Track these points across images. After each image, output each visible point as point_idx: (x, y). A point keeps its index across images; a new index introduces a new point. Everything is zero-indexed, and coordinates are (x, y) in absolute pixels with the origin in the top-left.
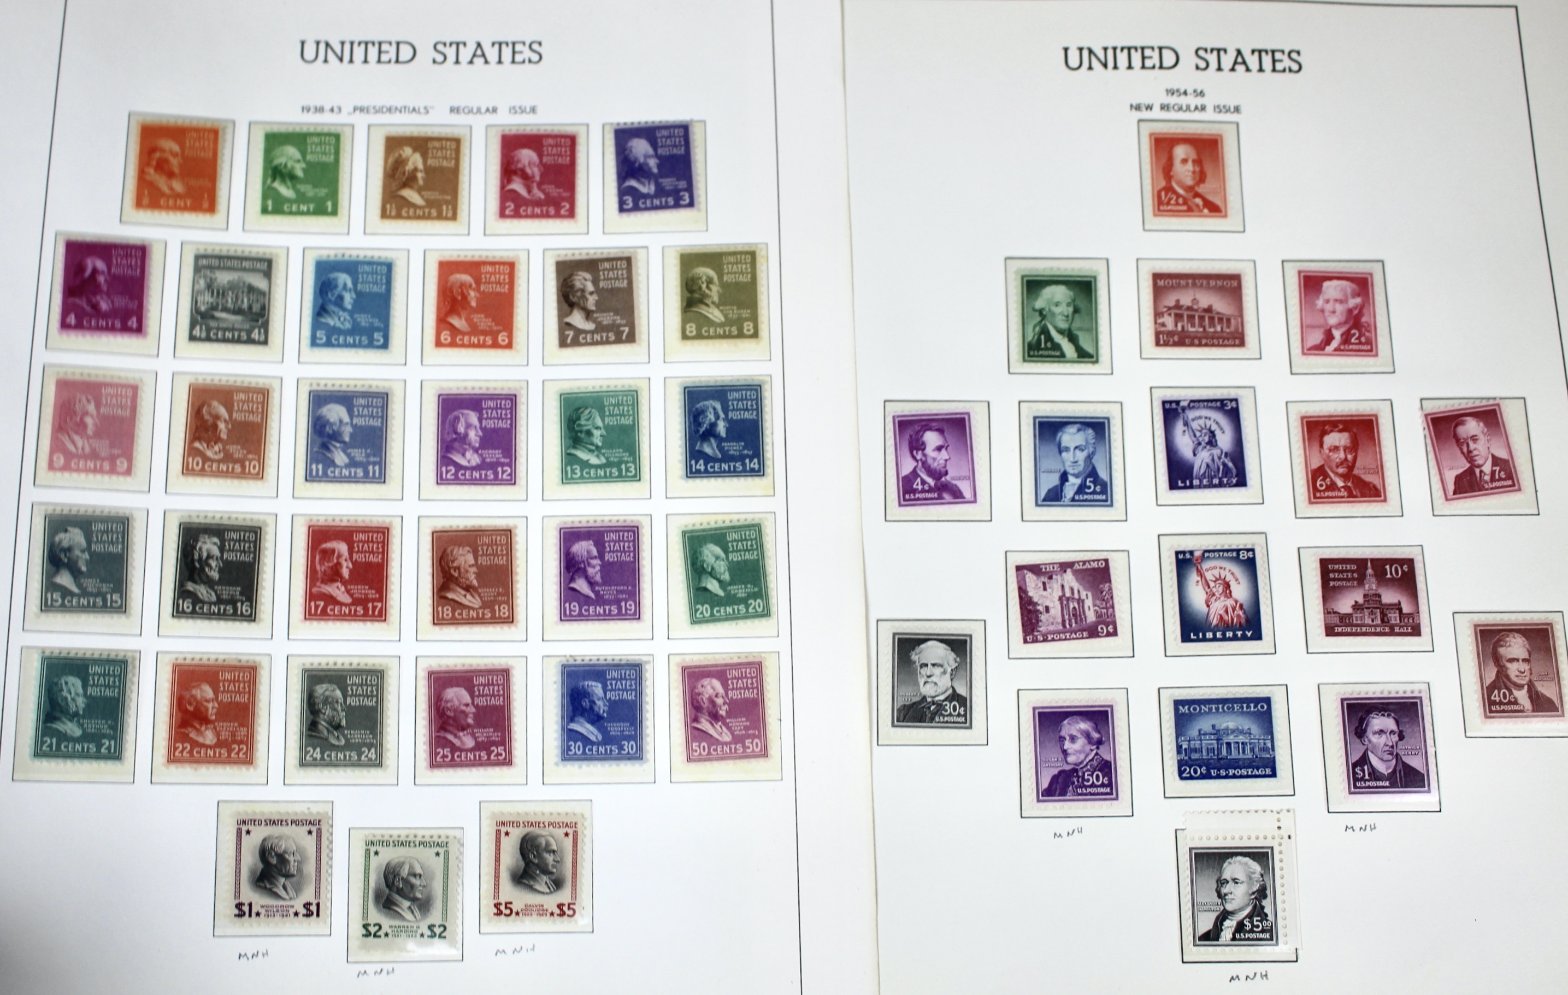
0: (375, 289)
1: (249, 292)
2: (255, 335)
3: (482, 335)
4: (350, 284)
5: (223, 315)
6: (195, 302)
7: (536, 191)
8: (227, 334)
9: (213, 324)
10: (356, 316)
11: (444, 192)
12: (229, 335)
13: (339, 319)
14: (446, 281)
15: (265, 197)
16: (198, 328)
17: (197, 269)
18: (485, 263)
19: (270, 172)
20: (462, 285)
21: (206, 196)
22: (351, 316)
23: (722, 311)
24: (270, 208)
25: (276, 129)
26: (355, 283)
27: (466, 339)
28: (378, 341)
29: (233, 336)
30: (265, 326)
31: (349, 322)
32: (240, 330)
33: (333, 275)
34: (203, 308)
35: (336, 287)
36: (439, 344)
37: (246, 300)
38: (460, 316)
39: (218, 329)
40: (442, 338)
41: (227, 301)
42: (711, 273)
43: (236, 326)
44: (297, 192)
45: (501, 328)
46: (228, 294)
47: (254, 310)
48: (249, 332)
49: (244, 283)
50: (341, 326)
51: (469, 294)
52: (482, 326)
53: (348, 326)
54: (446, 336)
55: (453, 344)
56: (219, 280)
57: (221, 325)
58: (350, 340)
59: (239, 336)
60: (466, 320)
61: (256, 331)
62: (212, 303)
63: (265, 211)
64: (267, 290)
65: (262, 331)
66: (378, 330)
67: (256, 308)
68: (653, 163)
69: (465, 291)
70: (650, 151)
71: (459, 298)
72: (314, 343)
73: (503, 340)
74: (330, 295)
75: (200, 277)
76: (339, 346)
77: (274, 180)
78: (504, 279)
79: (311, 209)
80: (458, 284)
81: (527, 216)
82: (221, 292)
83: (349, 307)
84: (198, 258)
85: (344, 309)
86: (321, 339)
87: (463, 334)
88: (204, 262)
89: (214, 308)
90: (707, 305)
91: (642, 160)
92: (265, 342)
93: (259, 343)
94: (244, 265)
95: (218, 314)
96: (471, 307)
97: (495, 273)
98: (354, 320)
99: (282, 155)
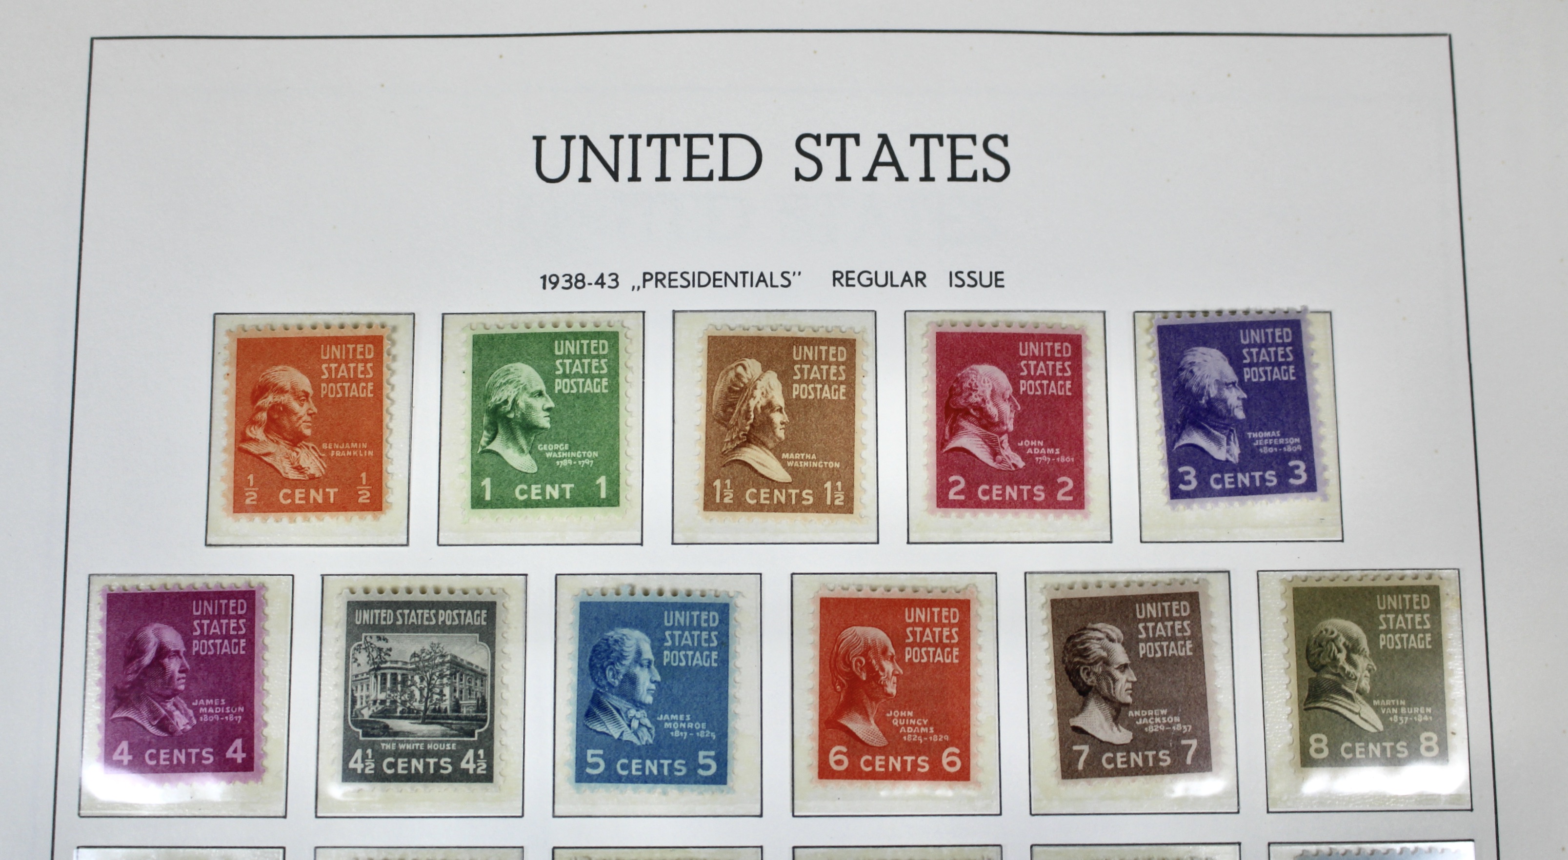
0: (698, 661)
1: (453, 675)
2: (468, 764)
3: (911, 753)
4: (648, 654)
5: (405, 725)
6: (351, 701)
7: (1007, 451)
8: (414, 762)
9: (387, 744)
10: (661, 718)
11: (825, 455)
12: (417, 765)
13: (629, 726)
14: (837, 642)
15: (477, 474)
16: (359, 753)
17: (354, 632)
18: (911, 603)
19: (485, 420)
20: (868, 649)
21: (364, 475)
22: (652, 718)
23: (1377, 709)
24: (488, 497)
25: (492, 326)
26: (658, 652)
27: (879, 760)
28: (707, 767)
29: (426, 766)
30: (487, 743)
31: (649, 729)
32: (439, 755)
33: (614, 634)
34: (366, 714)
35: (621, 657)
36: (825, 772)
37: (447, 691)
38: (866, 716)
39: (397, 754)
40: (832, 759)
41: (412, 696)
42: (1356, 630)
43: (429, 747)
44: (540, 458)
45: (947, 738)
46: (414, 684)
47: (464, 711)
48: (456, 757)
49: (443, 656)
50: (635, 740)
51: (883, 670)
52: (910, 735)
53: (647, 738)
54: (838, 755)
55: (853, 774)
56: (394, 655)
57: (402, 747)
58: (652, 767)
59: (437, 766)
60: (877, 723)
61: (470, 753)
62: (383, 702)
63: (478, 502)
64: (487, 668)
65: (481, 752)
66: (705, 744)
67: (468, 706)
68: (1234, 397)
69: (874, 662)
70: (1230, 375)
71: (864, 677)
72: (582, 776)
73: (952, 764)
74: (609, 674)
75: (357, 649)
76: (630, 780)
77: (492, 439)
78: (950, 637)
79: (568, 496)
80: (859, 649)
81: (991, 505)
82: (399, 678)
83: (649, 699)
84: (353, 607)
85: (639, 705)
86: (596, 766)
87: (873, 750)
88: (366, 616)
89: (387, 713)
90: (1349, 696)
91: (1213, 392)
92: (488, 777)
93: (476, 778)
94: (441, 619)
95: (397, 724)
96: (889, 695)
97: (931, 625)
98: (658, 724)
99: (509, 382)
